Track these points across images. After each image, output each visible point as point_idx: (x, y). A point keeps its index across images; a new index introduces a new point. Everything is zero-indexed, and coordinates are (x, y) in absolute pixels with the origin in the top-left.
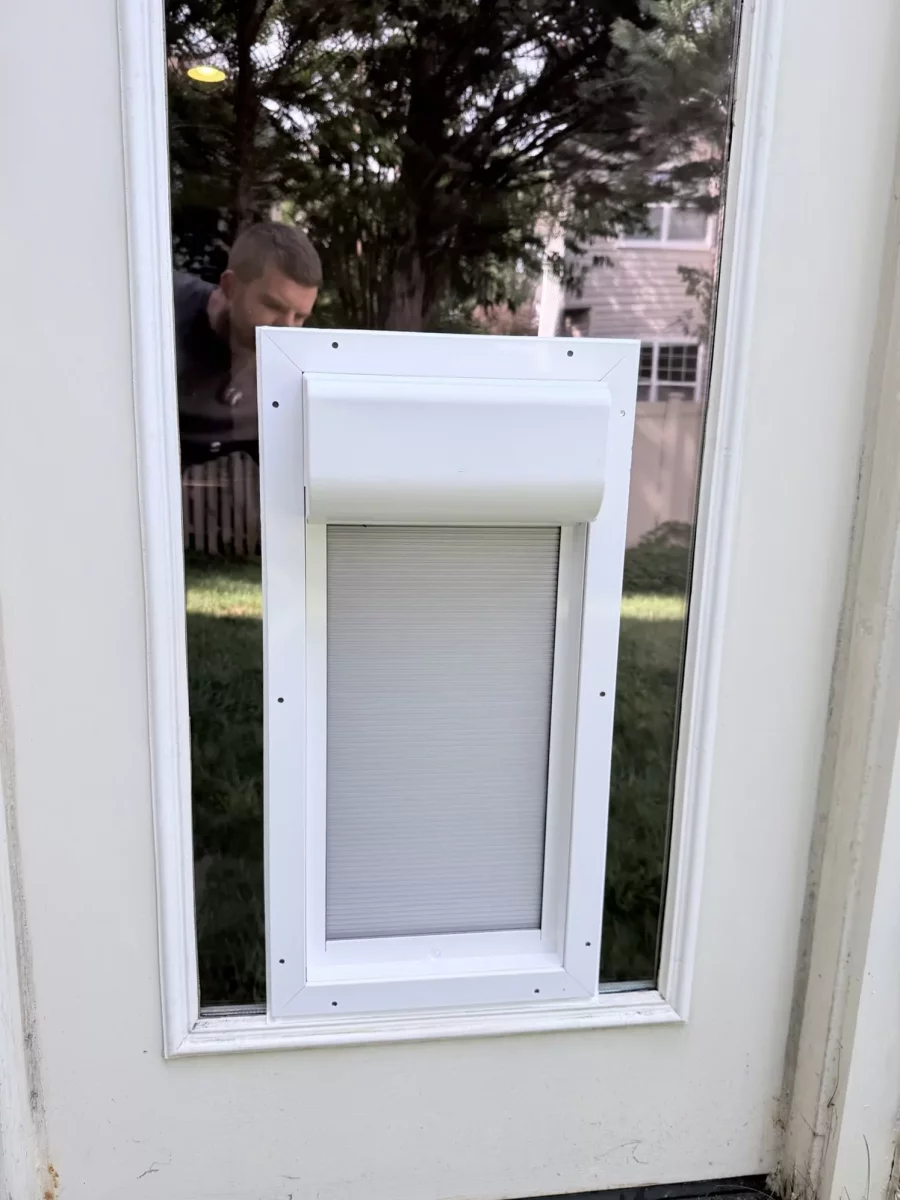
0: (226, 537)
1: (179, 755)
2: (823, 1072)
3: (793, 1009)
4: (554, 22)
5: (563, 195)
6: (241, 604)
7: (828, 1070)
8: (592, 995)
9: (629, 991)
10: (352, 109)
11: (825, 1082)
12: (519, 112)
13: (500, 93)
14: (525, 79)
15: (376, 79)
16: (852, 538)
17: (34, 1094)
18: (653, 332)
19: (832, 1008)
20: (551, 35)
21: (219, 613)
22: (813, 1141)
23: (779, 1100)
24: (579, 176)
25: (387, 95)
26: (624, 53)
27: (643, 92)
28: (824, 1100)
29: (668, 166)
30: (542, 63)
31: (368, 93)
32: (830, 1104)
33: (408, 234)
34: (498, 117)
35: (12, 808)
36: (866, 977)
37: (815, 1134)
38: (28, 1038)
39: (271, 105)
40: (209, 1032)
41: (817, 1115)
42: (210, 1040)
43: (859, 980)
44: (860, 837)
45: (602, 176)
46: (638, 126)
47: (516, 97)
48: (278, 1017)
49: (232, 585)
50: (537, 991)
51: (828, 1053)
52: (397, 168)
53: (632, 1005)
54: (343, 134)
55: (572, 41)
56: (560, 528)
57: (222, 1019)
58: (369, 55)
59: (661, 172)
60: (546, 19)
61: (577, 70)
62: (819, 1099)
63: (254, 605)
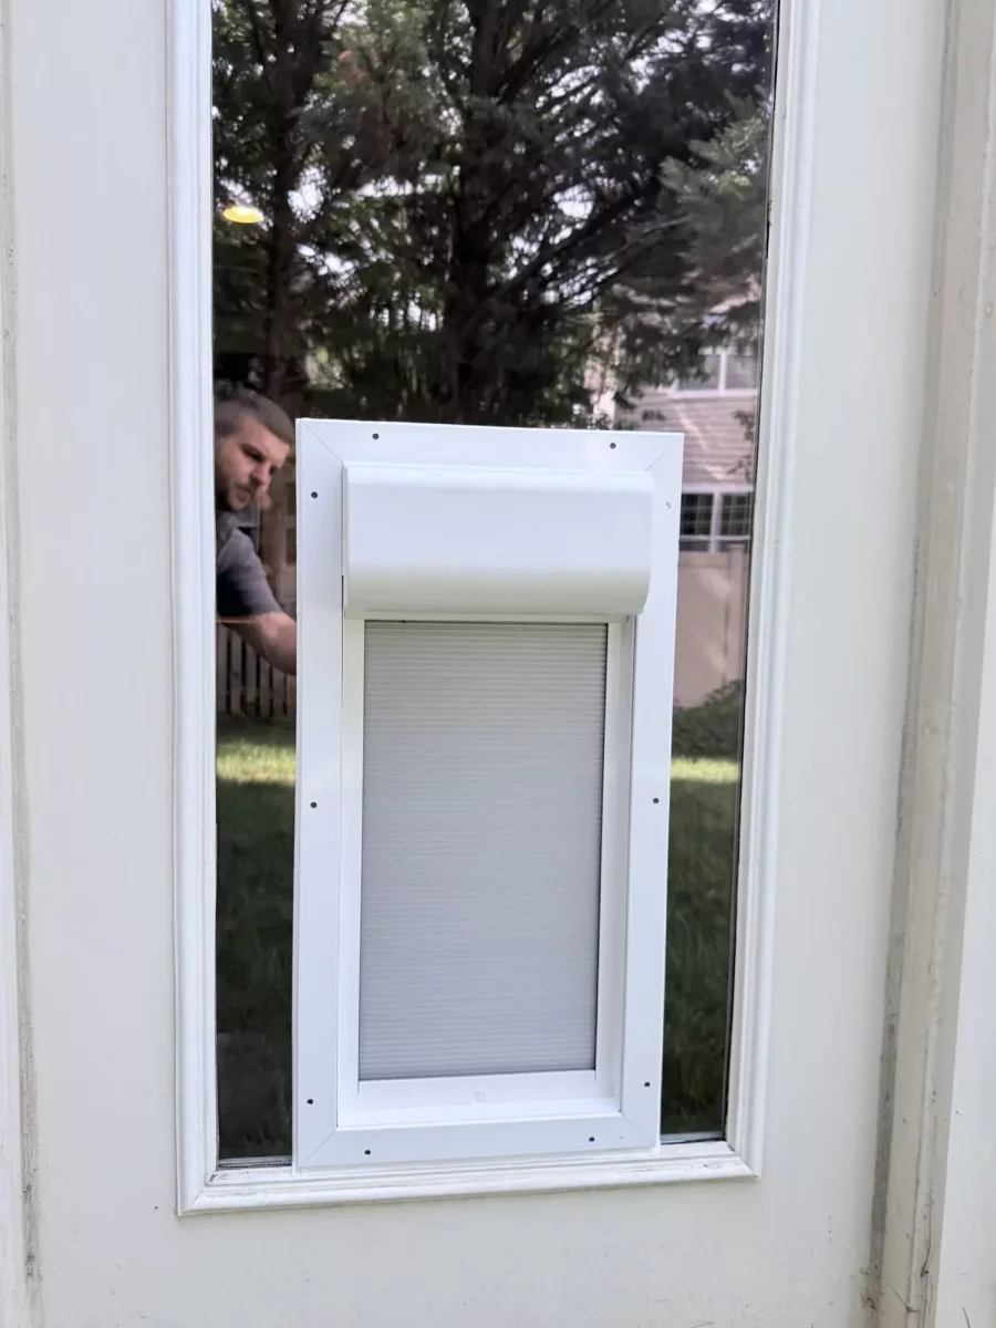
0: (251, 697)
1: (204, 864)
2: (914, 1233)
3: (878, 1164)
4: (601, 168)
5: (614, 338)
6: (265, 769)
7: (919, 1230)
8: (653, 1145)
9: (693, 1141)
10: (391, 256)
11: (917, 1245)
12: (566, 257)
13: (546, 238)
14: (571, 223)
15: (417, 224)
16: (912, 635)
17: (30, 1258)
18: (715, 481)
19: (919, 1155)
20: (599, 180)
21: (242, 778)
22: (907, 1318)
23: (867, 1274)
24: (630, 320)
25: (430, 241)
26: (673, 193)
27: (694, 234)
28: (916, 1268)
29: (723, 308)
30: (590, 206)
31: (409, 240)
32: (924, 1272)
33: (450, 394)
34: (544, 263)
35: (23, 922)
36: (953, 1117)
37: (909, 1310)
38: (27, 1189)
39: (307, 251)
40: (228, 1185)
41: (909, 1285)
42: (228, 1194)
43: (947, 1120)
44: (939, 956)
45: (654, 319)
46: (691, 268)
47: (562, 241)
48: (305, 1168)
49: (256, 750)
50: (592, 1139)
51: (918, 1209)
52: (439, 312)
53: (697, 1158)
54: (383, 281)
55: (620, 185)
56: (607, 625)
57: (243, 1170)
58: (411, 201)
59: (713, 314)
60: (593, 165)
61: (626, 214)
62: (911, 1265)
63: (280, 771)
